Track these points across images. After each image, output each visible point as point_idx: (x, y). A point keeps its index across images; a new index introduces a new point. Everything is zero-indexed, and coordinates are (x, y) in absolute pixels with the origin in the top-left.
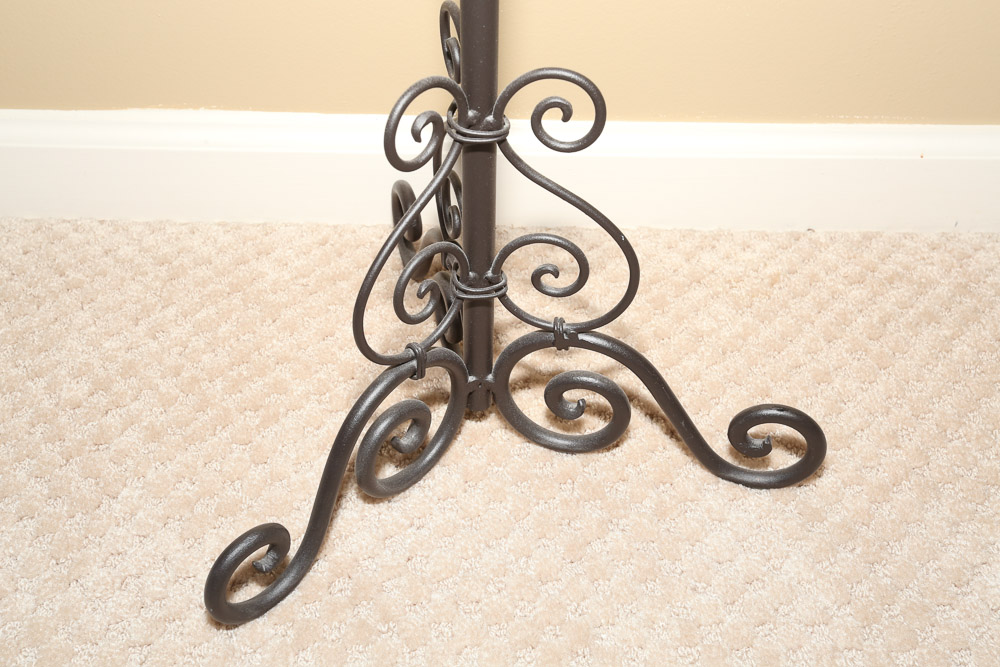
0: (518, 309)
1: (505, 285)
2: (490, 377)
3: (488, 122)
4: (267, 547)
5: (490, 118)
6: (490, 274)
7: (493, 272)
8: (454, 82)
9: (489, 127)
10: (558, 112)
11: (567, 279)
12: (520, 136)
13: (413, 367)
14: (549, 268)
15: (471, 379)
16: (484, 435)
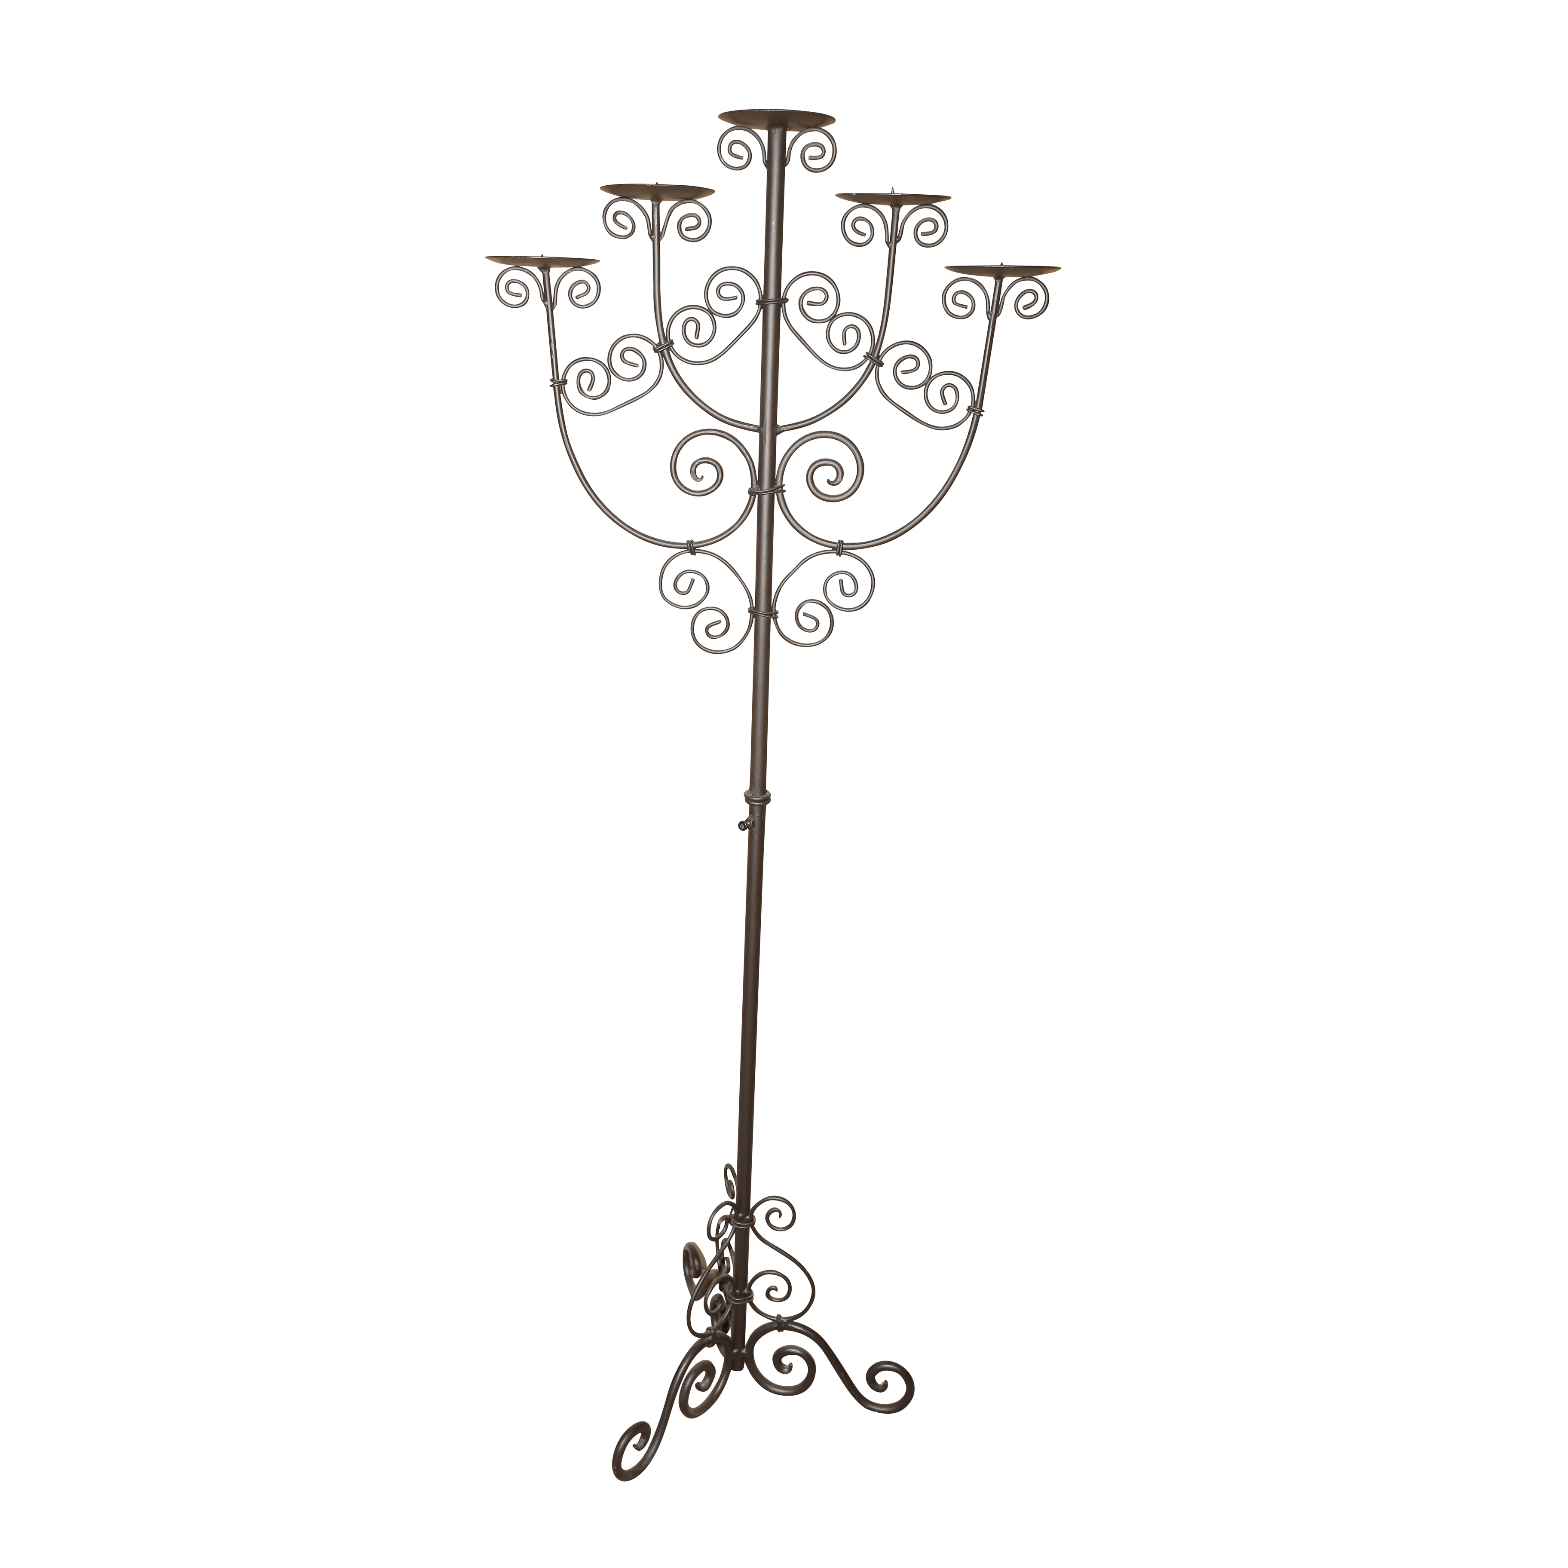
0: (759, 1310)
1: (753, 1297)
2: (744, 1351)
3: (747, 1219)
4: (639, 1435)
5: (748, 1217)
6: (746, 1291)
7: (748, 1290)
8: (729, 1199)
9: (747, 1221)
10: (777, 1214)
11: (782, 1292)
12: (760, 1224)
13: (709, 1340)
14: (773, 1287)
15: (735, 1351)
16: (741, 1378)
